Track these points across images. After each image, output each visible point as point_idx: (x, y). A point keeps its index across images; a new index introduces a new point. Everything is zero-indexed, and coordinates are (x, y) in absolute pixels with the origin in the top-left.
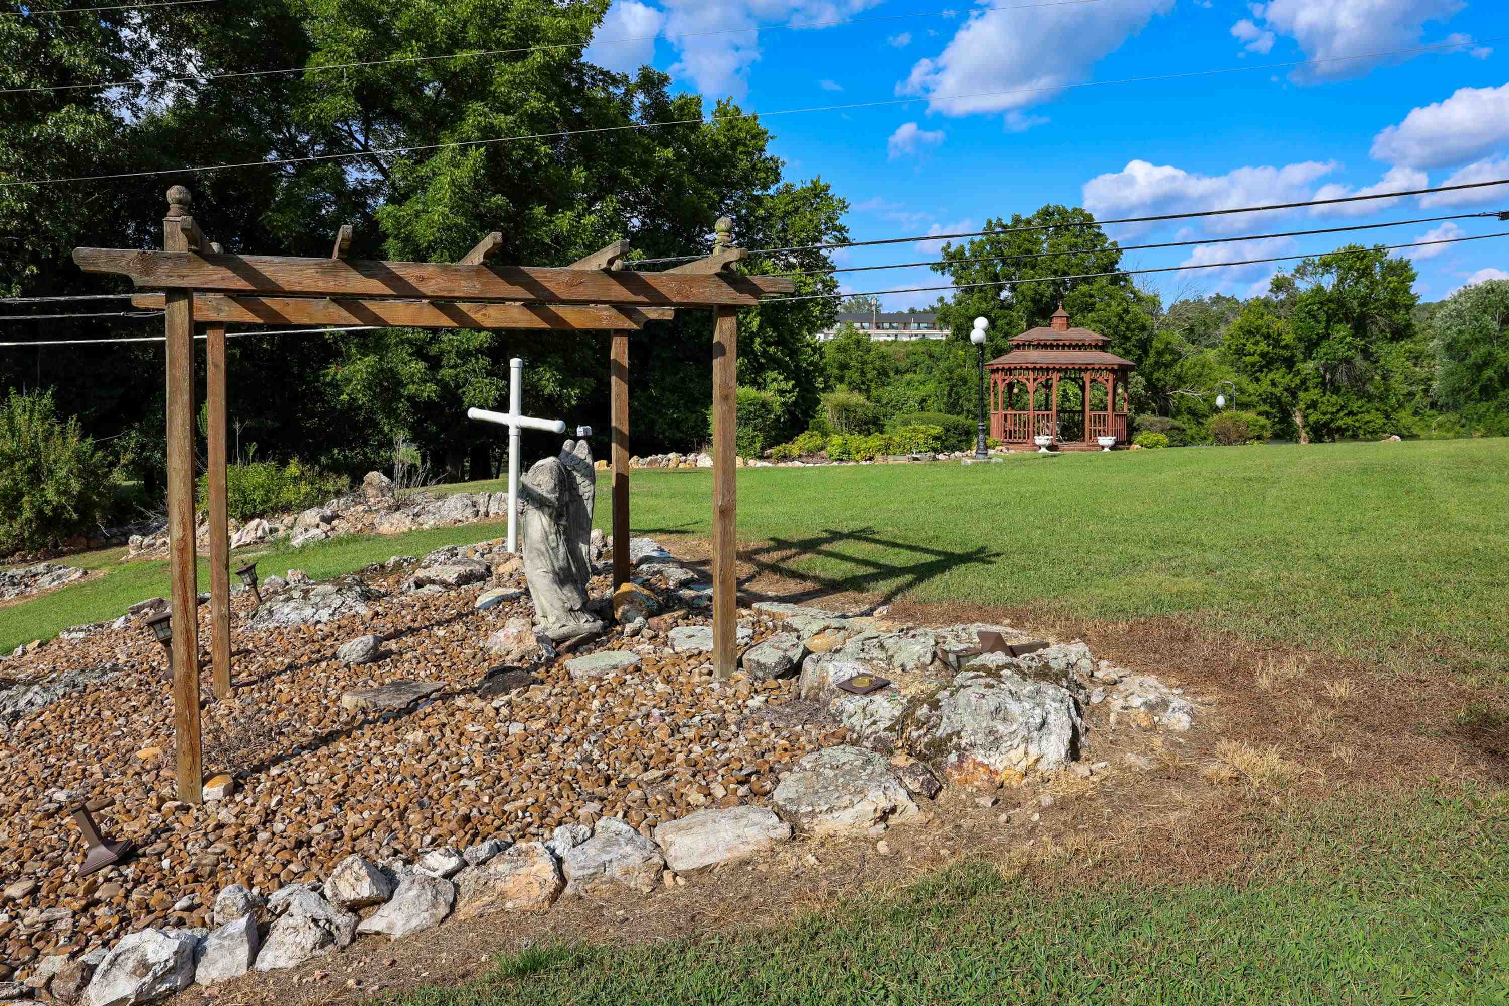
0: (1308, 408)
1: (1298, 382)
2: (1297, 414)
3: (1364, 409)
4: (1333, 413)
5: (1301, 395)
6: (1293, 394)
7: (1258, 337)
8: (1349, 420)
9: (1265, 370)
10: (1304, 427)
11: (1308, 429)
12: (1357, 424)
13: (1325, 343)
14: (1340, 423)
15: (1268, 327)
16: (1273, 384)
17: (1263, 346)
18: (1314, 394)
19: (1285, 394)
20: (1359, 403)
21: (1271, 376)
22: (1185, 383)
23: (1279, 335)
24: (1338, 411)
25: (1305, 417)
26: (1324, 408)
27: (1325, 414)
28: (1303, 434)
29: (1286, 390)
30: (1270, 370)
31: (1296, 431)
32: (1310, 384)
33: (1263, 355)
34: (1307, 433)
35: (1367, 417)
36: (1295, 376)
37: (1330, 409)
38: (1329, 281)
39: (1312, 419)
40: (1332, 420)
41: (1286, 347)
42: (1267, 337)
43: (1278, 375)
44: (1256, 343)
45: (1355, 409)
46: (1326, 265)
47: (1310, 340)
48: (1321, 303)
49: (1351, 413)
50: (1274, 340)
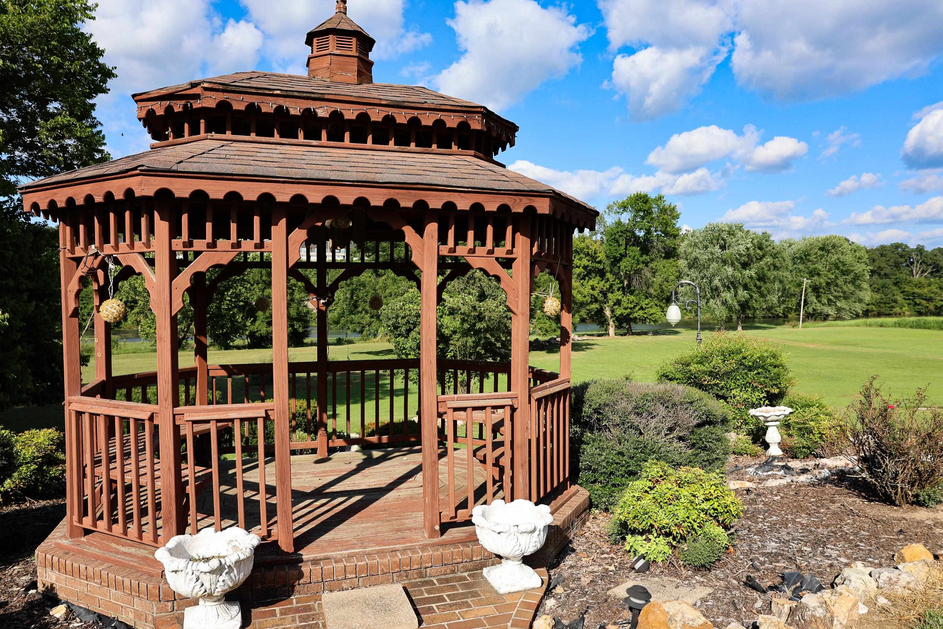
0: (614, 305)
1: (608, 286)
2: (607, 308)
3: (649, 306)
4: (631, 308)
5: (610, 295)
6: (604, 294)
7: (582, 255)
8: (641, 312)
9: (587, 278)
10: (612, 317)
11: (614, 319)
12: (645, 316)
13: (624, 260)
14: (636, 315)
15: (588, 247)
16: (593, 288)
17: (585, 262)
18: (618, 295)
19: (601, 295)
20: (647, 301)
21: (591, 283)
22: (539, 287)
23: (595, 253)
24: (635, 306)
25: (613, 311)
26: (625, 305)
27: (626, 309)
28: (611, 323)
29: (601, 292)
30: (590, 279)
31: (606, 320)
32: (614, 288)
33: (585, 267)
34: (614, 322)
35: (652, 311)
36: (606, 282)
37: (630, 306)
38: (626, 218)
39: (618, 312)
40: (631, 313)
41: (600, 262)
42: (588, 255)
43: (595, 281)
44: (580, 259)
45: (644, 306)
46: (624, 207)
47: (615, 257)
48: (621, 232)
49: (642, 308)
50: (593, 258)
